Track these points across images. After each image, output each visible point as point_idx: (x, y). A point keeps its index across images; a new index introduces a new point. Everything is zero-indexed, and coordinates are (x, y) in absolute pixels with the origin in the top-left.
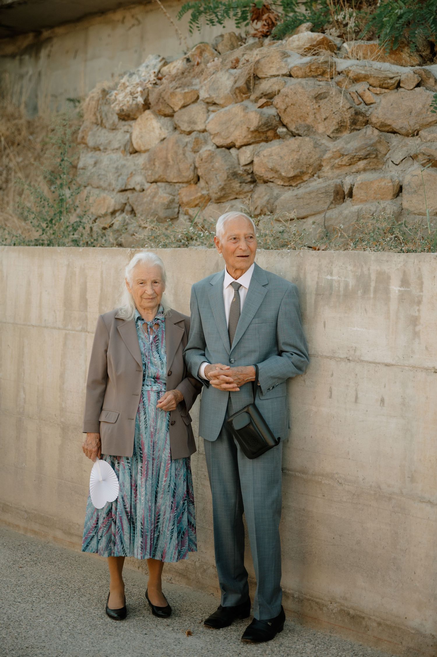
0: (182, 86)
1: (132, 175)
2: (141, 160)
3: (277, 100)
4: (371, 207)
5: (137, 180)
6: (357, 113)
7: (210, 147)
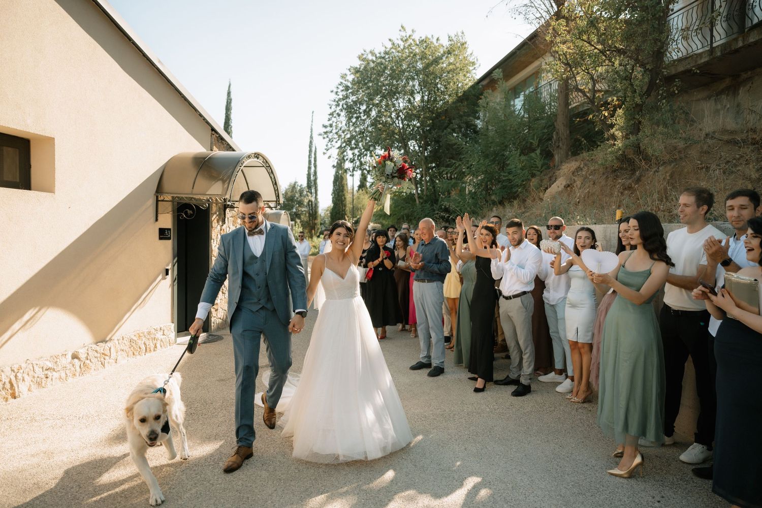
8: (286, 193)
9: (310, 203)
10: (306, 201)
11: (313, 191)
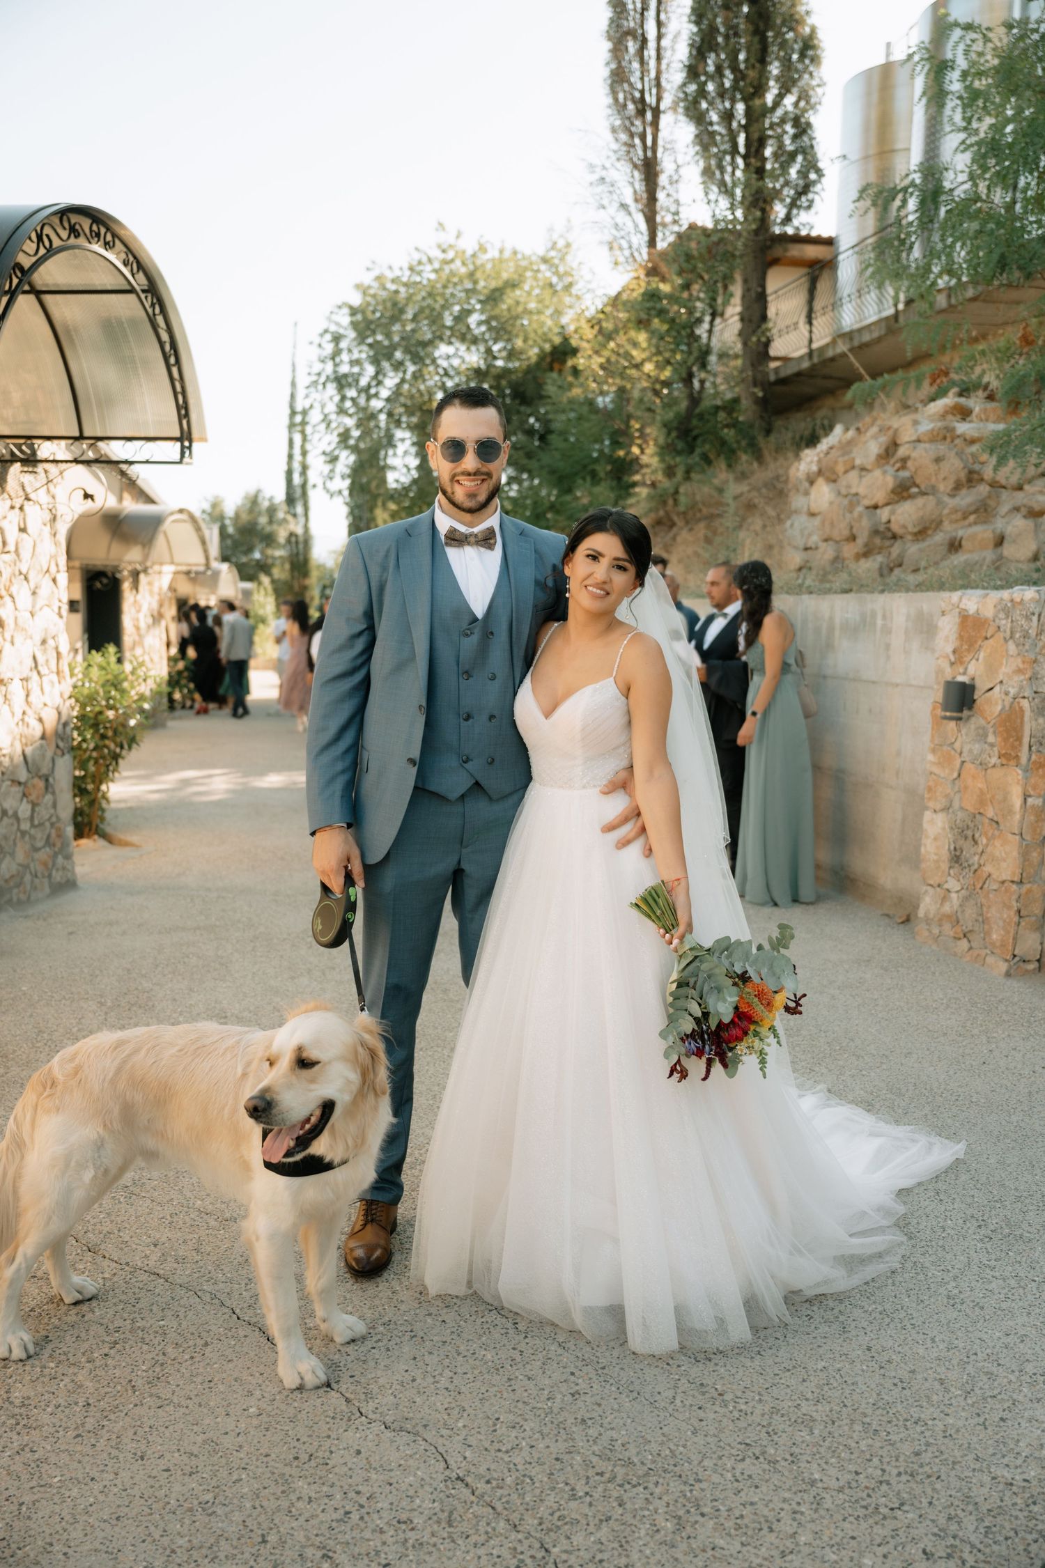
0: (843, 455)
1: (810, 535)
2: (817, 521)
3: (909, 464)
4: (975, 557)
5: (814, 539)
6: (971, 472)
7: (860, 509)
8: (237, 515)
9: (293, 539)
10: (282, 536)
11: (299, 509)
